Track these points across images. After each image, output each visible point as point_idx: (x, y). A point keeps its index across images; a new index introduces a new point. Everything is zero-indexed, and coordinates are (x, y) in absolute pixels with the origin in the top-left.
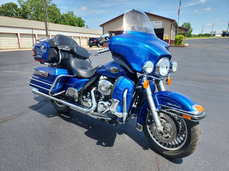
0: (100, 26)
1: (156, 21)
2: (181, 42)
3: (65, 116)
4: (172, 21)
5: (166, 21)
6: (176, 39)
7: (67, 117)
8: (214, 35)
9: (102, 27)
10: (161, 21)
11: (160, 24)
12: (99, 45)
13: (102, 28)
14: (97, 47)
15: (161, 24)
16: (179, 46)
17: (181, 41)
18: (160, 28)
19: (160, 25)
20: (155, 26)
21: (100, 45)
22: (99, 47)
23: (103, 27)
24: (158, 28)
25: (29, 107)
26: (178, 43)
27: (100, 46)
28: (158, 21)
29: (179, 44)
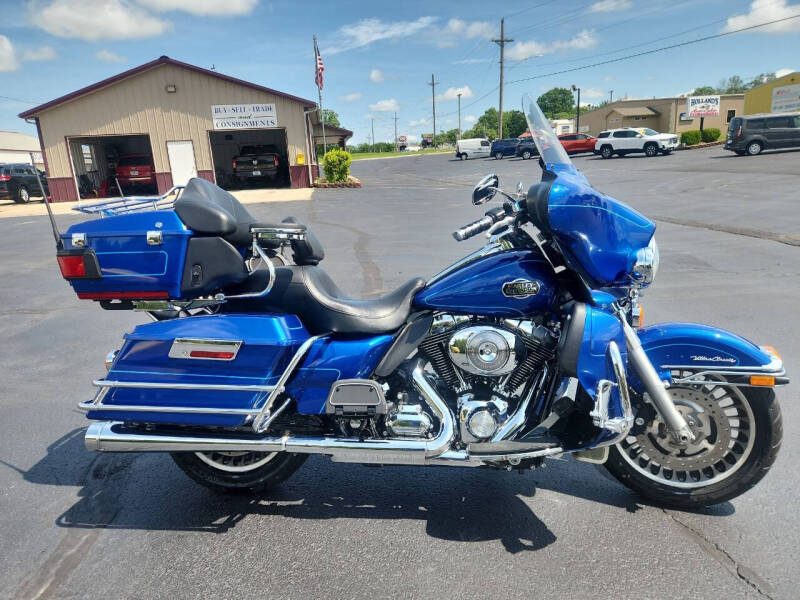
0: (25, 115)
1: (255, 105)
2: (343, 172)
3: (279, 503)
4: (308, 105)
5: (288, 105)
6: (331, 164)
7: (288, 503)
8: (403, 147)
9: (34, 121)
10: (273, 106)
11: (268, 113)
12: (24, 194)
13: (35, 127)
14: (12, 201)
15: (273, 113)
16: (343, 186)
17: (345, 168)
18: (271, 126)
19: (270, 119)
20: (252, 119)
21: (30, 195)
22: (28, 202)
23: (37, 120)
24: (265, 126)
25: (58, 523)
26: (336, 176)
27: (32, 199)
28: (260, 106)
29: (340, 178)
